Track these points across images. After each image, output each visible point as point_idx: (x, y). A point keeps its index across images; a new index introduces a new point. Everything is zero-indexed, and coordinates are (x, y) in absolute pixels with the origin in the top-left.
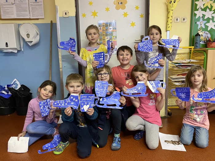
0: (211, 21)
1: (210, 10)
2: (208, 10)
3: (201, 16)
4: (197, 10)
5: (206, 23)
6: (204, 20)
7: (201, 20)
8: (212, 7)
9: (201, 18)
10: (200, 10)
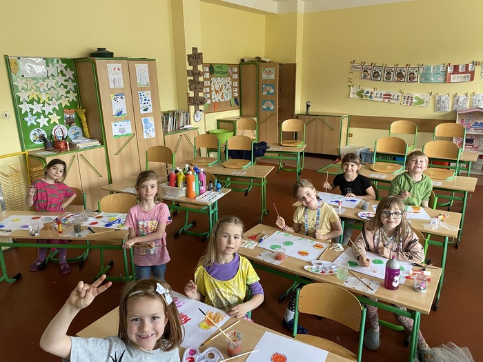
0: (42, 117)
1: (38, 103)
2: (35, 103)
3: (28, 110)
4: (22, 103)
5: (37, 119)
6: (33, 115)
7: (30, 115)
8: (39, 99)
9: (29, 113)
10: (25, 103)
